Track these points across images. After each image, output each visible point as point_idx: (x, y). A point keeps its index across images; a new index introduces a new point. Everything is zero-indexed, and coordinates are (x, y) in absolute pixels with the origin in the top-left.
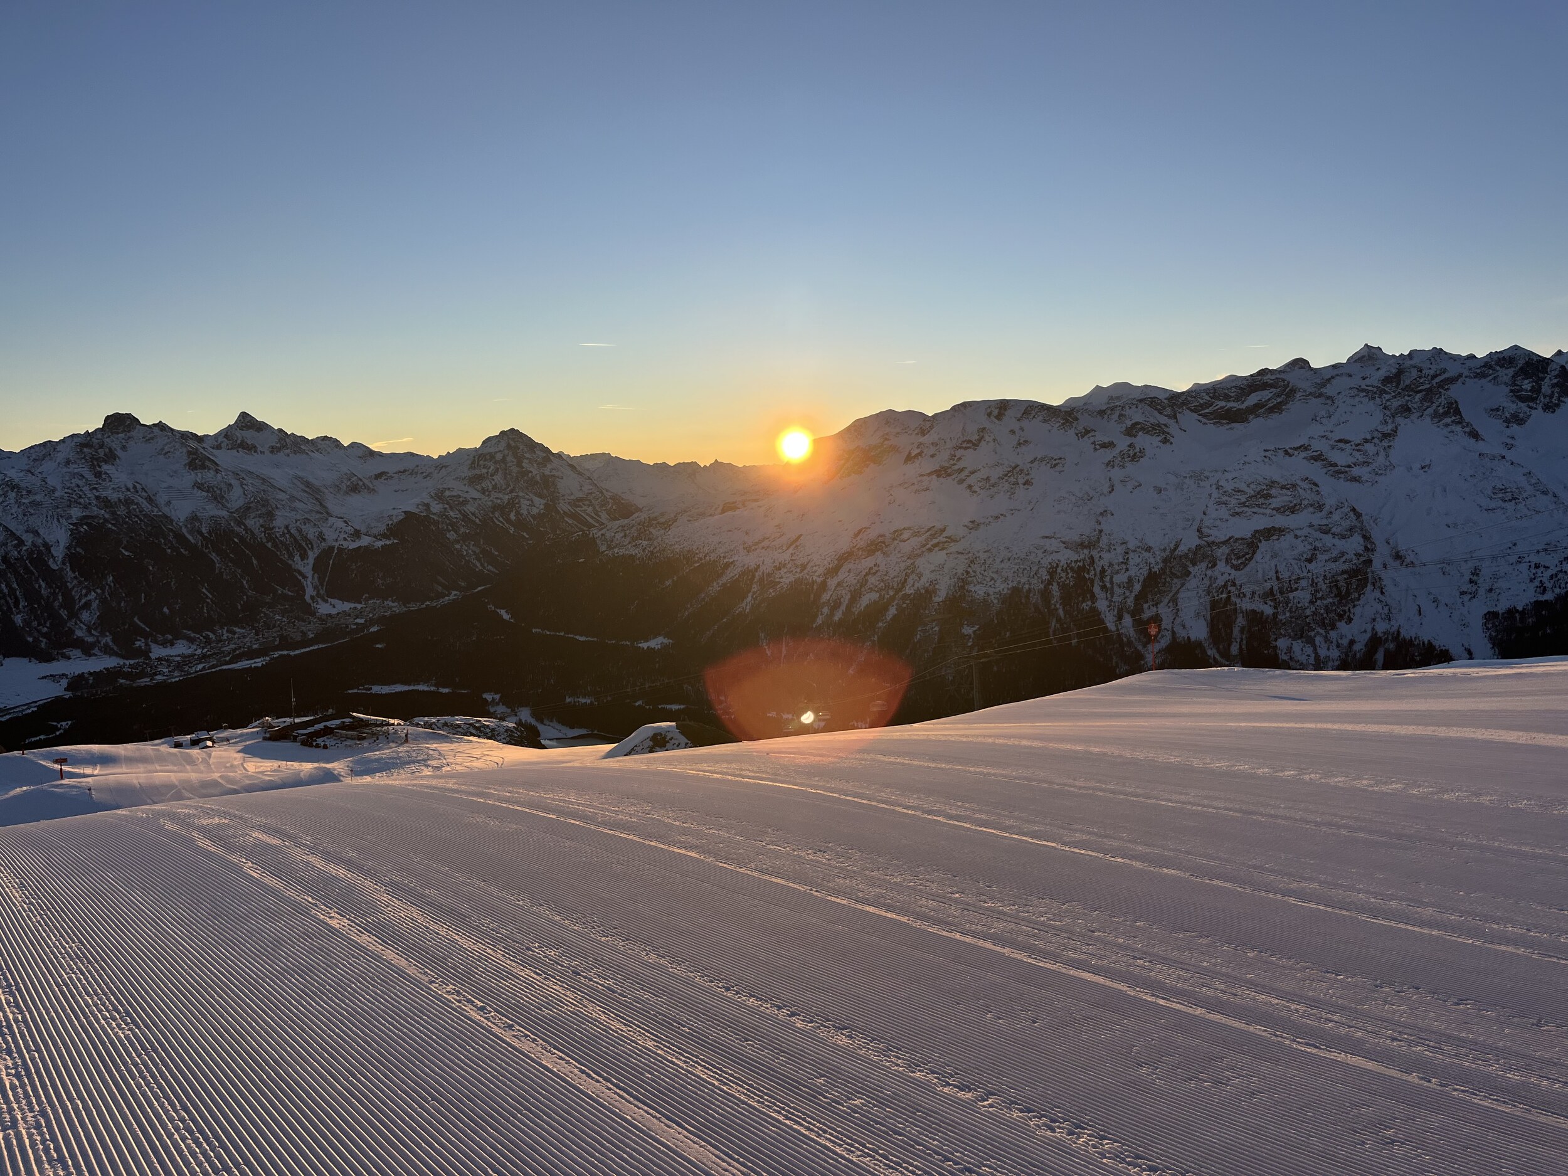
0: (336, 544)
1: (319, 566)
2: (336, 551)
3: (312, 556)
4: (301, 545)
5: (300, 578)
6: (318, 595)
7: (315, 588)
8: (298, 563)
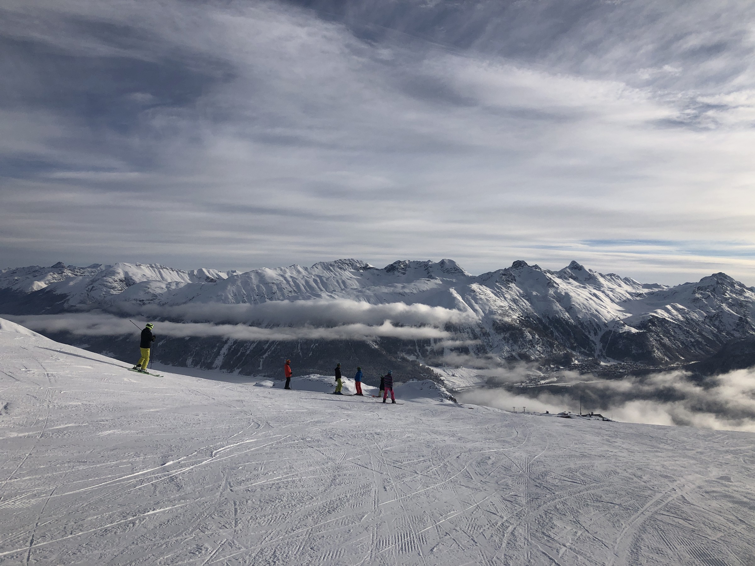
0: (613, 330)
1: (603, 339)
2: (612, 333)
3: (601, 334)
4: (595, 329)
5: (593, 344)
6: (602, 355)
7: (601, 351)
8: (592, 337)
